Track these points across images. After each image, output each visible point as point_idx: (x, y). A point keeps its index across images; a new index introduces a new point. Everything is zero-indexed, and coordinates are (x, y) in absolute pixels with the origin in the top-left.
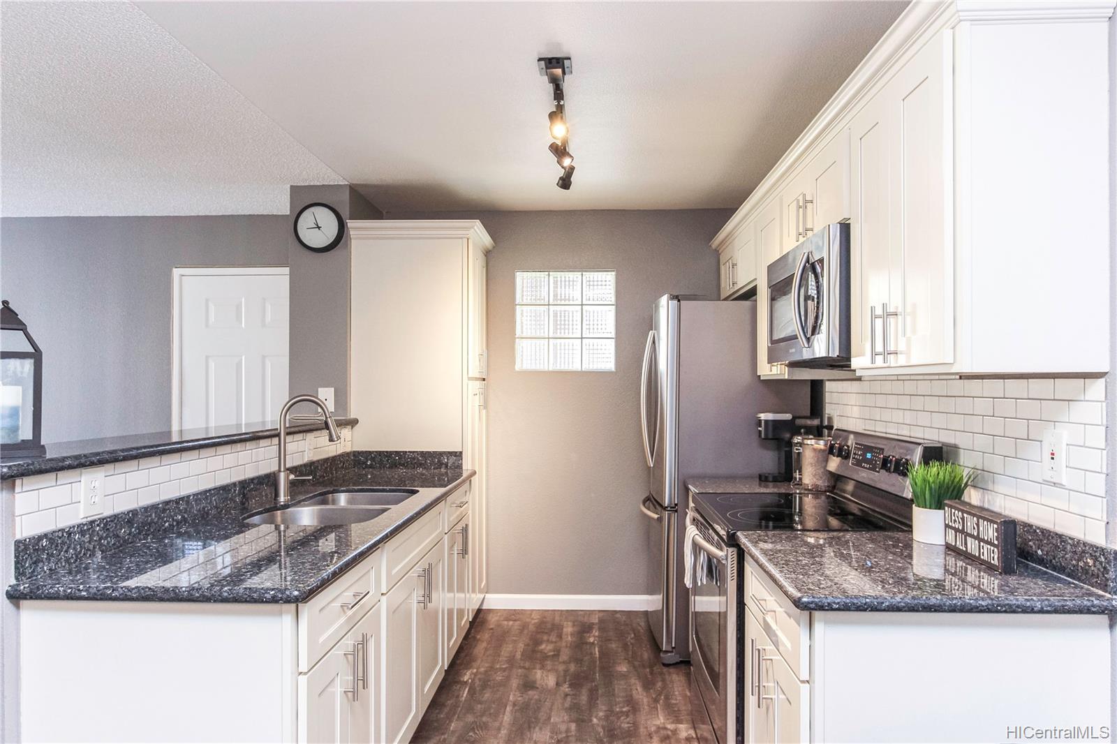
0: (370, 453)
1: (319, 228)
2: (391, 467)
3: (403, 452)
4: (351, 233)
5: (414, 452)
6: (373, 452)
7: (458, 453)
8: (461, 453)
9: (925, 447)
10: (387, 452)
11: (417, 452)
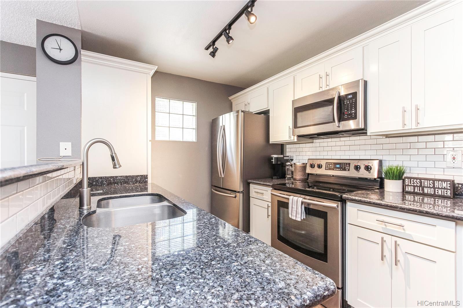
0: (95, 178)
1: (61, 50)
2: (108, 185)
3: (115, 176)
4: (82, 57)
5: (122, 176)
6: (97, 177)
7: (146, 176)
8: (147, 175)
9: (379, 160)
10: (106, 177)
11: (124, 176)
